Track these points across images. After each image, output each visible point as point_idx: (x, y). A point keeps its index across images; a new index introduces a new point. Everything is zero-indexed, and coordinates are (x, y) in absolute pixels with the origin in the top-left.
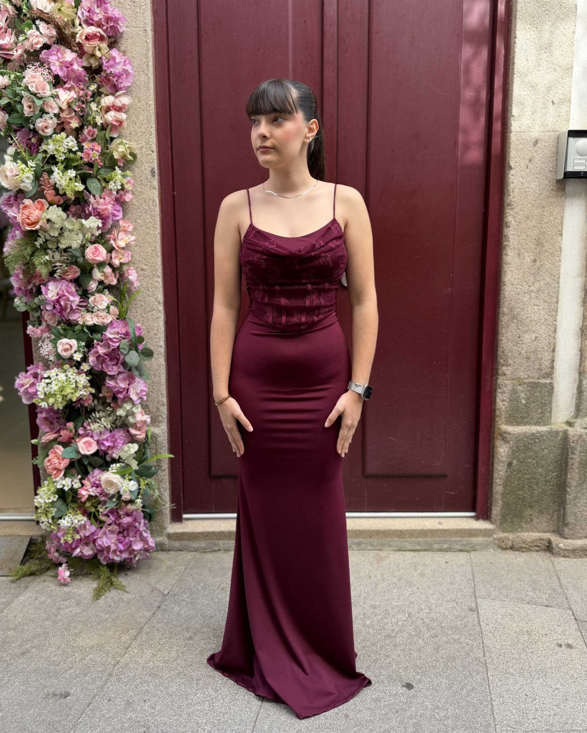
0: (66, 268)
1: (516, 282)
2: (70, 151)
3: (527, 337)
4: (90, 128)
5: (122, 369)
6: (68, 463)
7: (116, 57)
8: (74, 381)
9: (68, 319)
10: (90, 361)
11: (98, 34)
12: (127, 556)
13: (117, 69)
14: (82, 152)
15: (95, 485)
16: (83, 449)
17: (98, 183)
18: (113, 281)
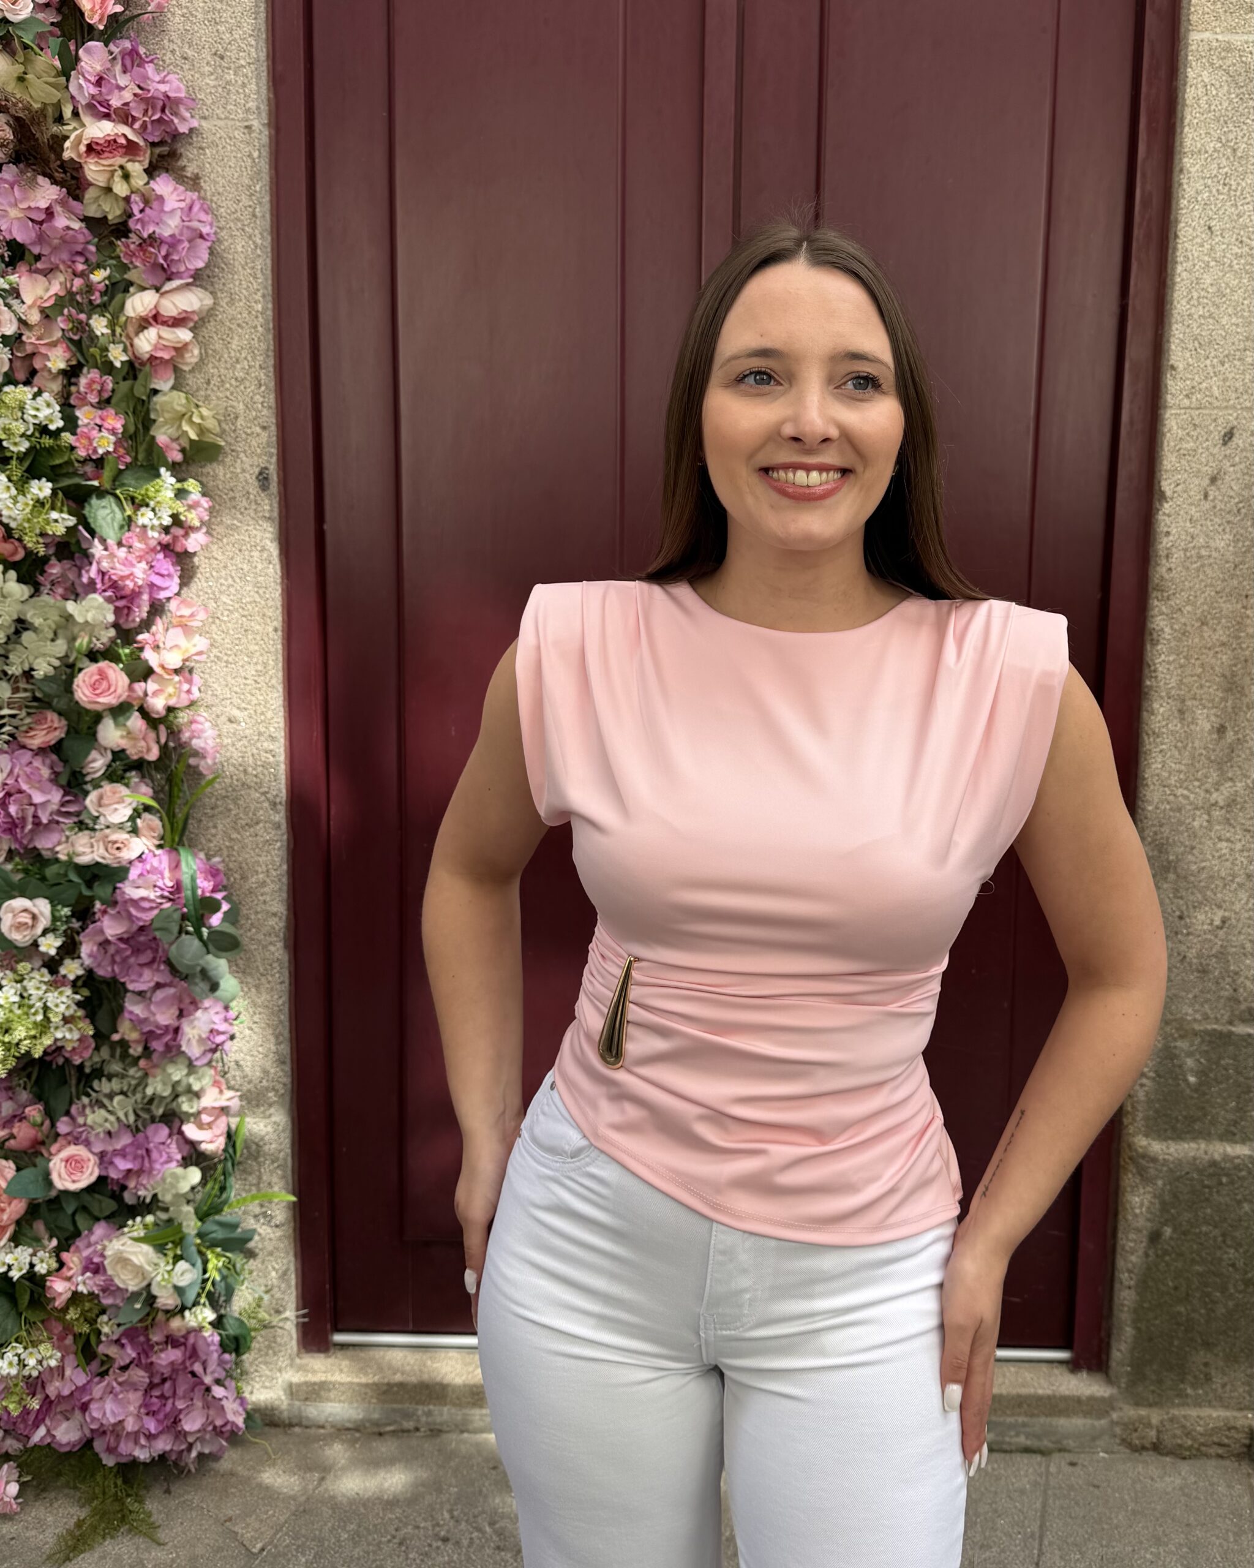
0: (28, 720)
1: (1173, 781)
2: (43, 430)
3: (1201, 917)
4: (94, 374)
5: (163, 976)
6: (22, 1212)
7: (166, 198)
8: (39, 1004)
9: (31, 846)
10: (83, 955)
11: (123, 141)
12: (168, 1448)
13: (169, 226)
14: (74, 433)
15: (92, 1266)
16: (60, 1176)
17: (117, 509)
18: (149, 750)
